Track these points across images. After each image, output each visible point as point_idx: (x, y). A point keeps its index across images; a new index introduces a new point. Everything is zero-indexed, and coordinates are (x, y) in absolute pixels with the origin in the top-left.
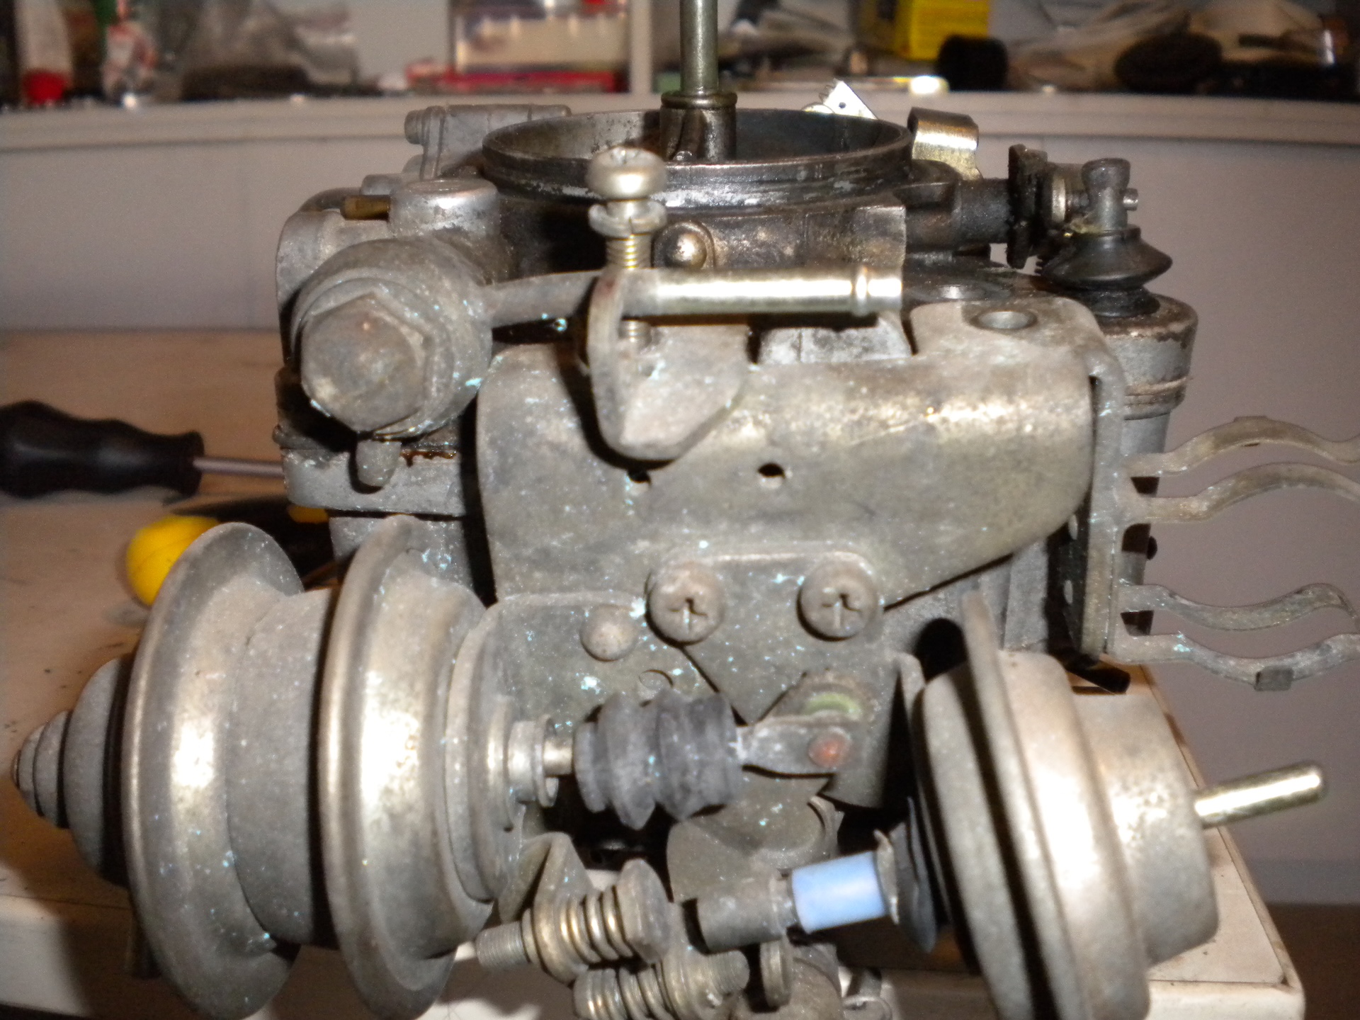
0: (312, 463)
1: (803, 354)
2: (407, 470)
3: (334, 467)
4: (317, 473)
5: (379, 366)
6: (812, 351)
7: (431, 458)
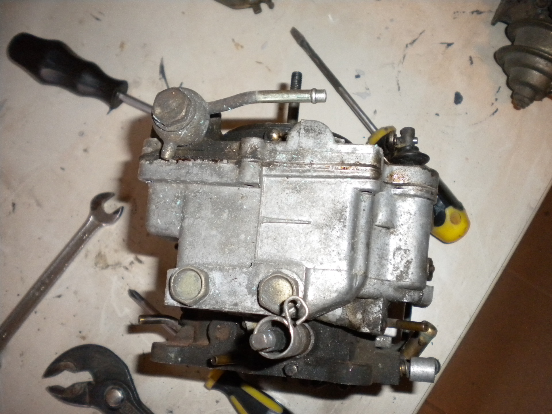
0: (148, 162)
1: (301, 134)
2: (176, 165)
3: (154, 164)
4: (149, 166)
5: (174, 104)
6: (303, 133)
7: (184, 161)
